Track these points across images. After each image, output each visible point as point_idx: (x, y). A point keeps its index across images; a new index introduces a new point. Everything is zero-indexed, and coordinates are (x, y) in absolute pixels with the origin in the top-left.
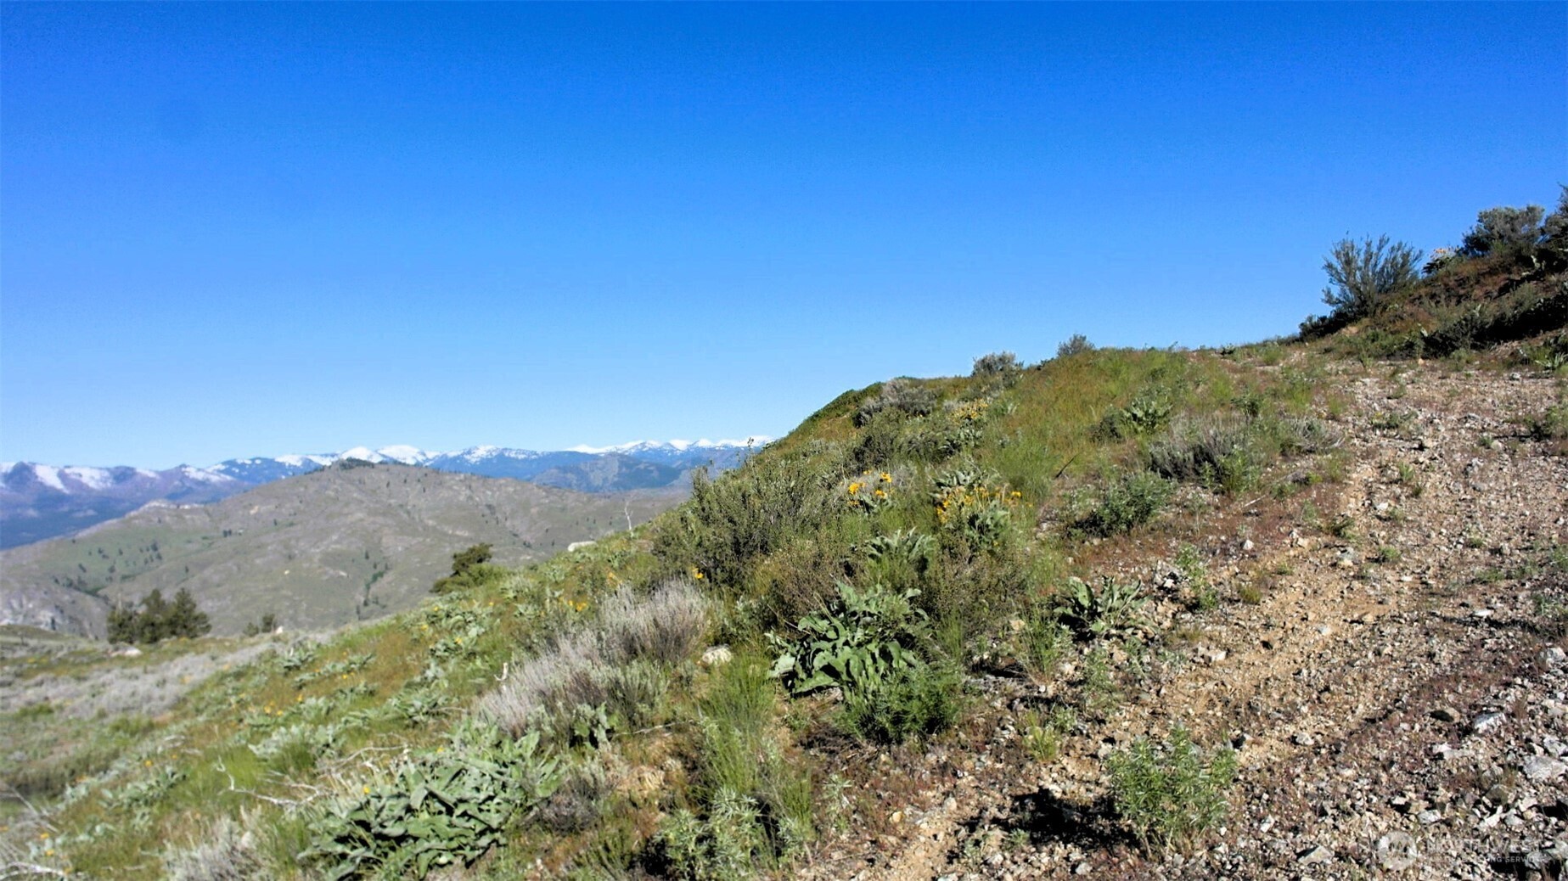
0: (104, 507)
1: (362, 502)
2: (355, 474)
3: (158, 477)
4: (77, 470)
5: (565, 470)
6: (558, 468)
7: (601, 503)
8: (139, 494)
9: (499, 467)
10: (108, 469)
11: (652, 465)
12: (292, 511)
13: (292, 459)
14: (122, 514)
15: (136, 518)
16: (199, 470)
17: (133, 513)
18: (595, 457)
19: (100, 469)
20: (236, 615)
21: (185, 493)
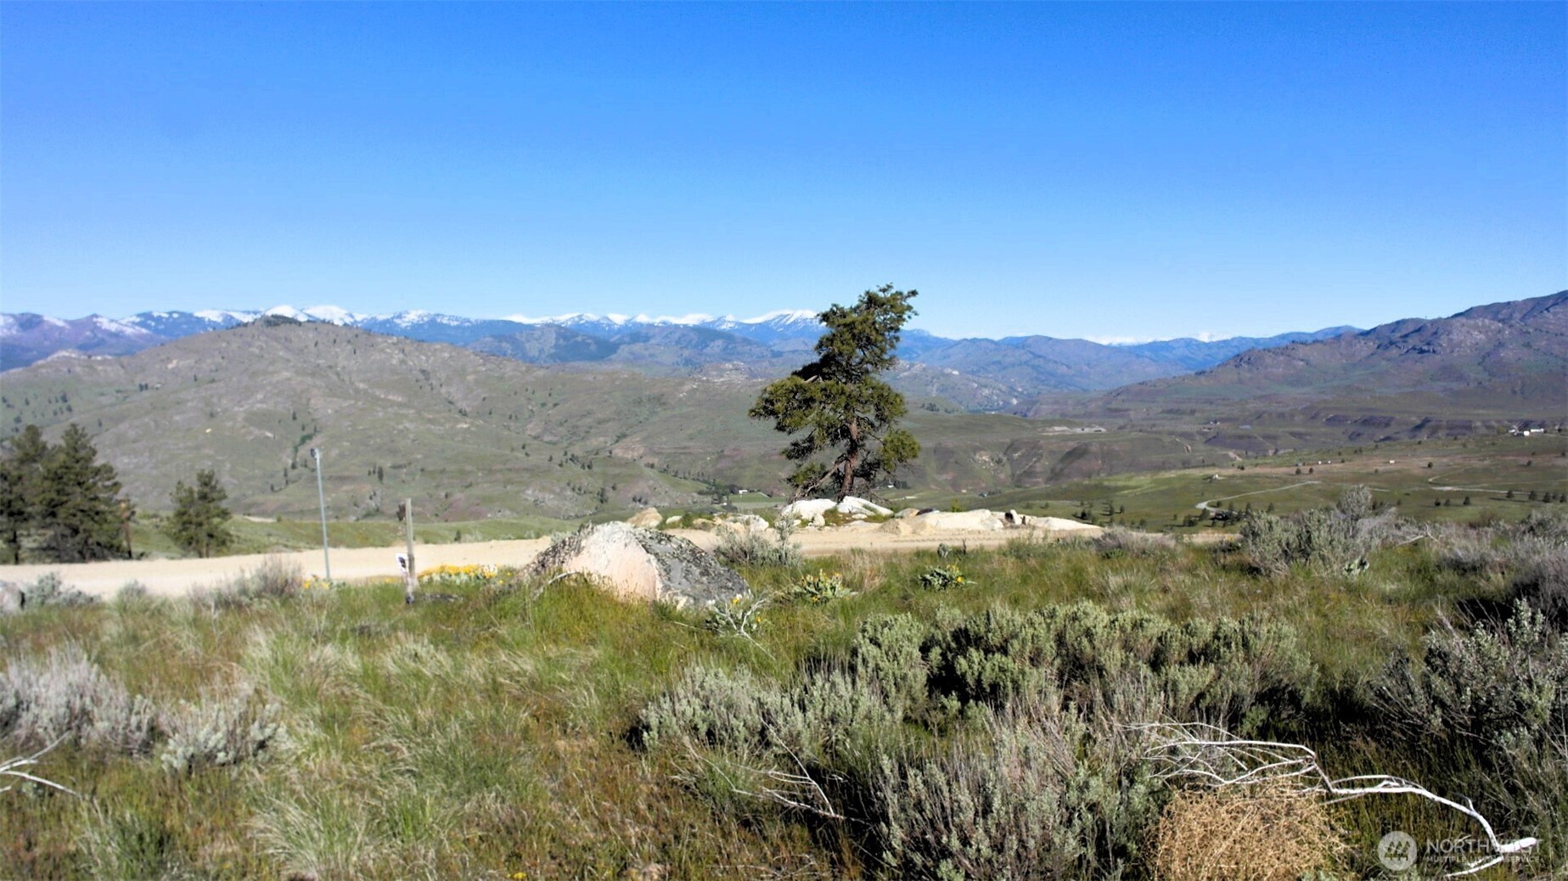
1: (288, 361)
2: (282, 331)
3: (68, 327)
5: (500, 338)
6: (493, 336)
7: (541, 373)
8: (47, 343)
9: (429, 333)
10: (13, 316)
11: (590, 337)
12: (213, 368)
13: (212, 315)
14: (27, 363)
15: (42, 366)
16: (112, 321)
17: (40, 362)
18: (531, 327)
20: (155, 472)
21: (97, 345)
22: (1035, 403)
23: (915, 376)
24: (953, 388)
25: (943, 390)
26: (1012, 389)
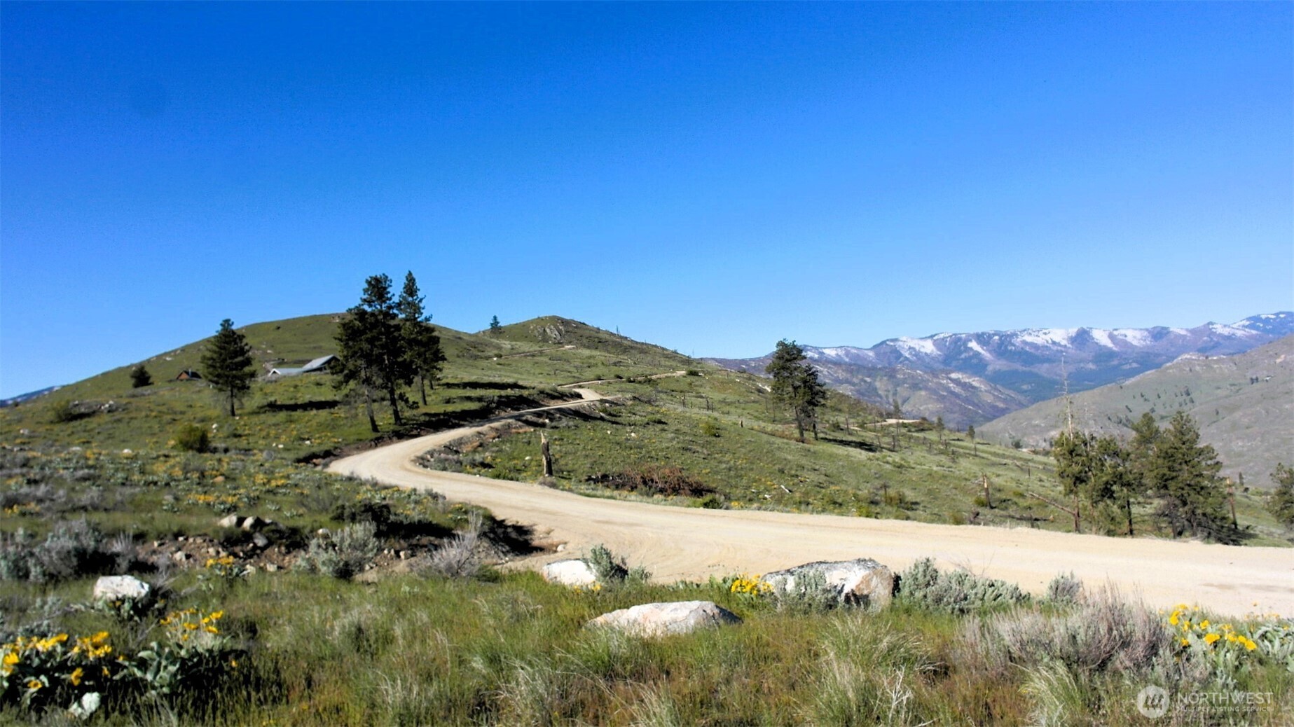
0: (1146, 360)
3: (1189, 335)
4: (1123, 332)
8: (1173, 349)
10: (1147, 330)
14: (1158, 366)
15: (1170, 368)
16: (1225, 326)
17: (1169, 364)
19: (1141, 329)
21: (1214, 347)
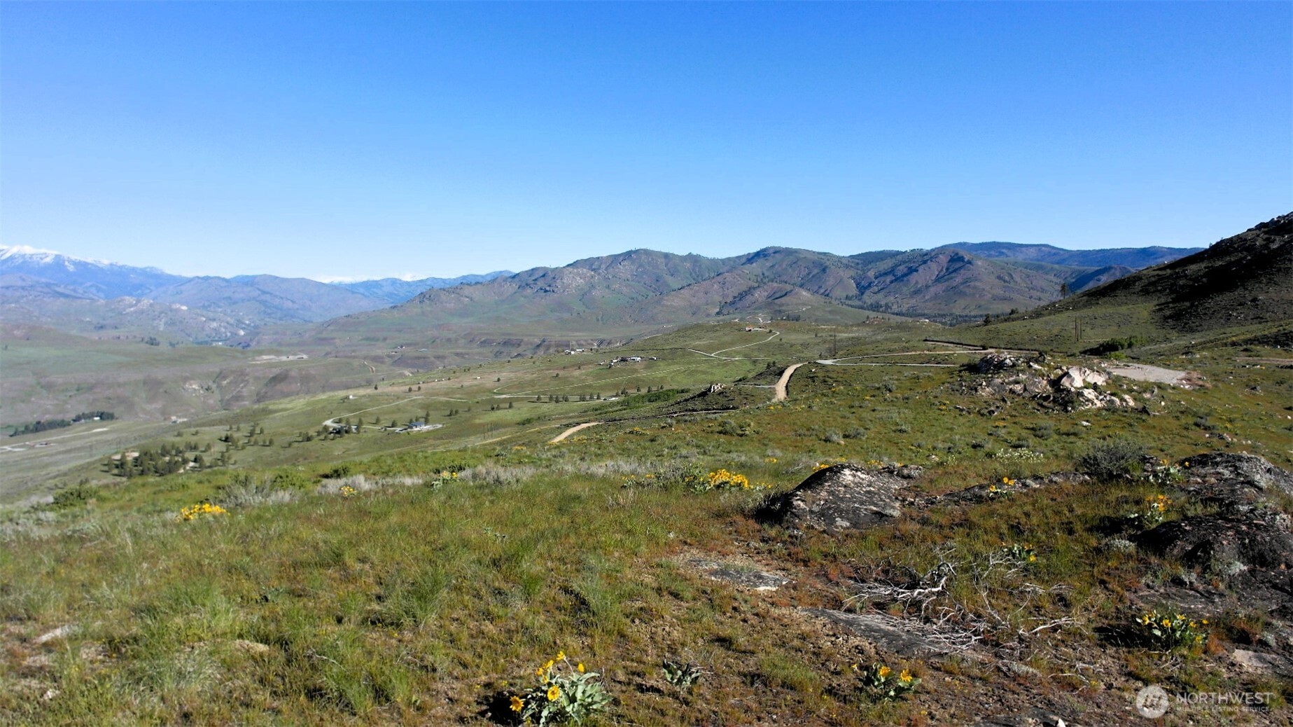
22: (257, 334)
23: (142, 312)
24: (181, 322)
25: (171, 323)
26: (240, 322)
